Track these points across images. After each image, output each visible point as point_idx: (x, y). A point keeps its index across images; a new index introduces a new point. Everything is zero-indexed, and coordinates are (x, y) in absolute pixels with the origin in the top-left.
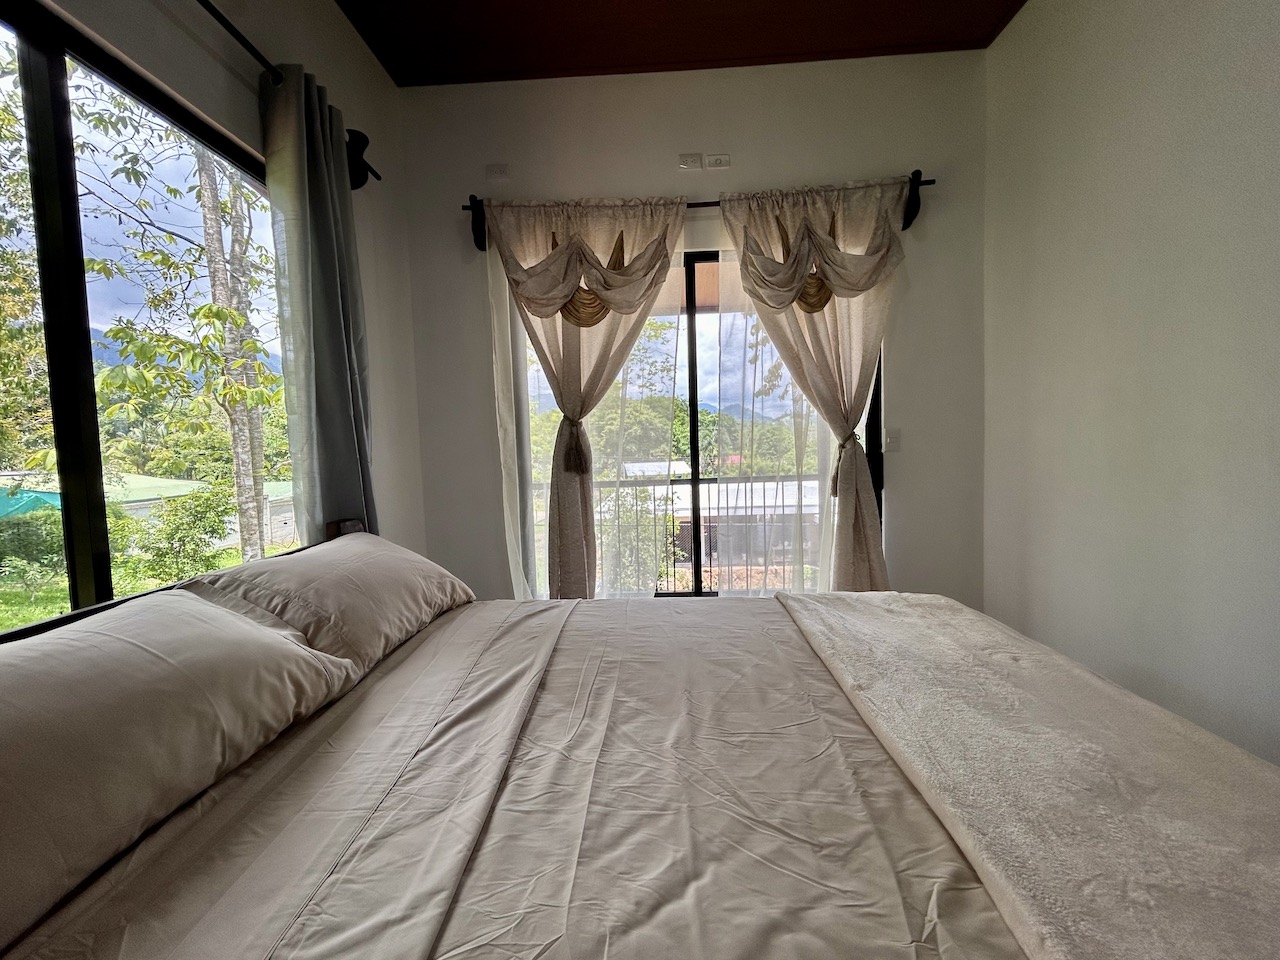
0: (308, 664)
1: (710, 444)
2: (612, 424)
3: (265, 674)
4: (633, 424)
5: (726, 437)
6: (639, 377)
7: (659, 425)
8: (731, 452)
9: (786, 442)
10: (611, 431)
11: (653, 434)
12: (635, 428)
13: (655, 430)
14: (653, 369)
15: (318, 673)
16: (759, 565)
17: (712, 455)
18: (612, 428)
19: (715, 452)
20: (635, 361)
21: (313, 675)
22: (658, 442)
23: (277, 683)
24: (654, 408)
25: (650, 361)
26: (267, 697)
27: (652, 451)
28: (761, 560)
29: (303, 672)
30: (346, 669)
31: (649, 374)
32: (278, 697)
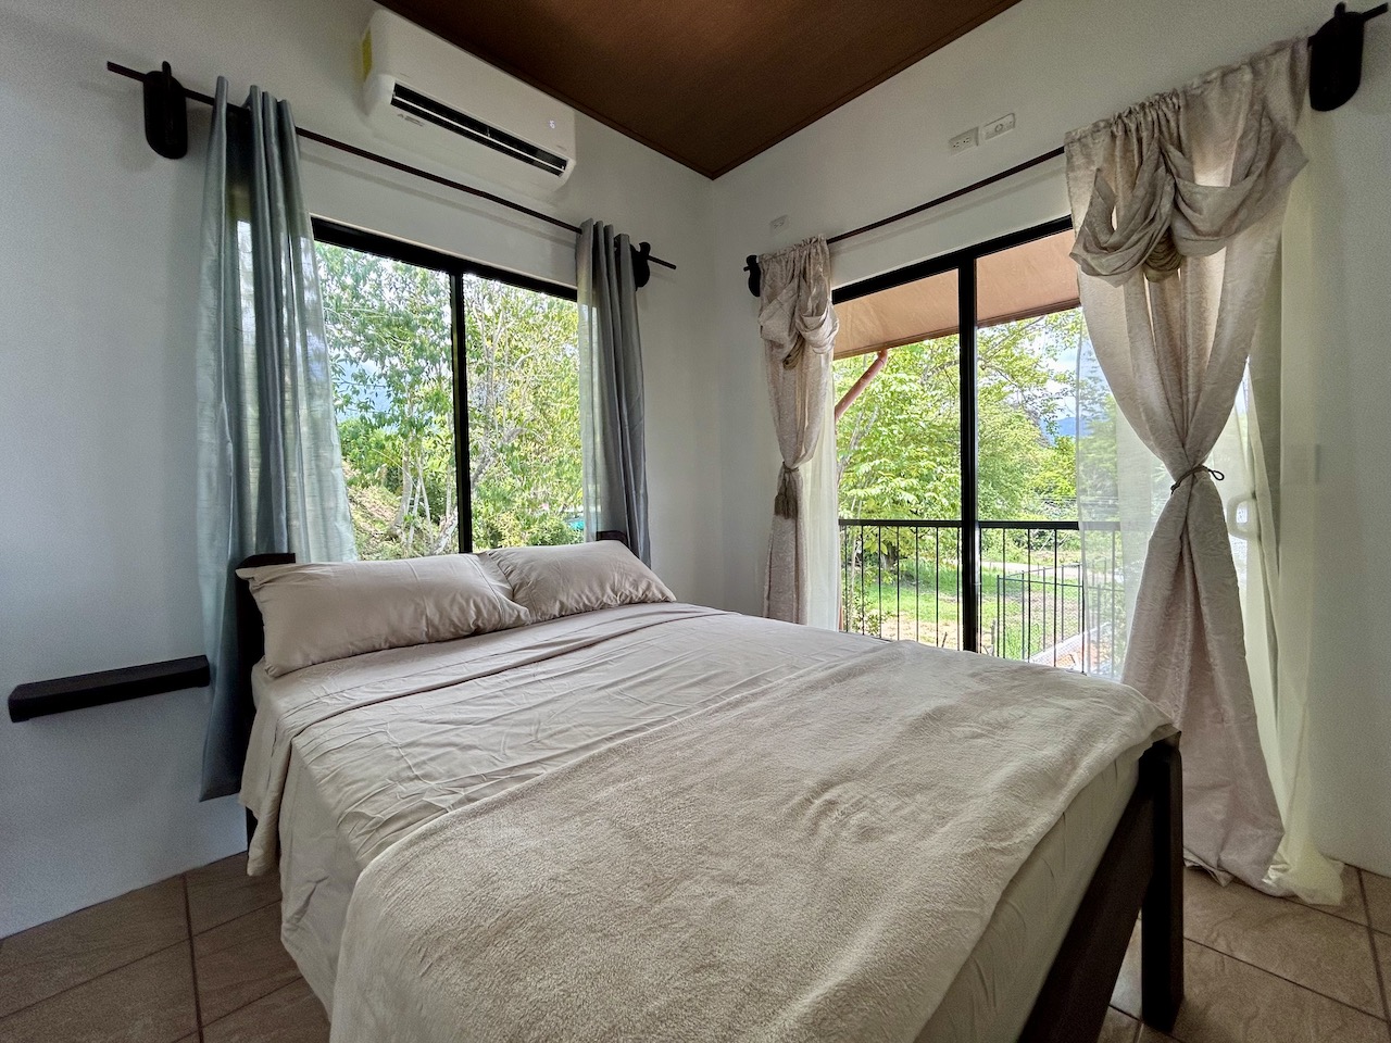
0: (490, 601)
3: (459, 598)
15: (495, 607)
21: (491, 608)
23: (464, 603)
26: (456, 608)
29: (484, 604)
30: (519, 612)
32: (463, 611)
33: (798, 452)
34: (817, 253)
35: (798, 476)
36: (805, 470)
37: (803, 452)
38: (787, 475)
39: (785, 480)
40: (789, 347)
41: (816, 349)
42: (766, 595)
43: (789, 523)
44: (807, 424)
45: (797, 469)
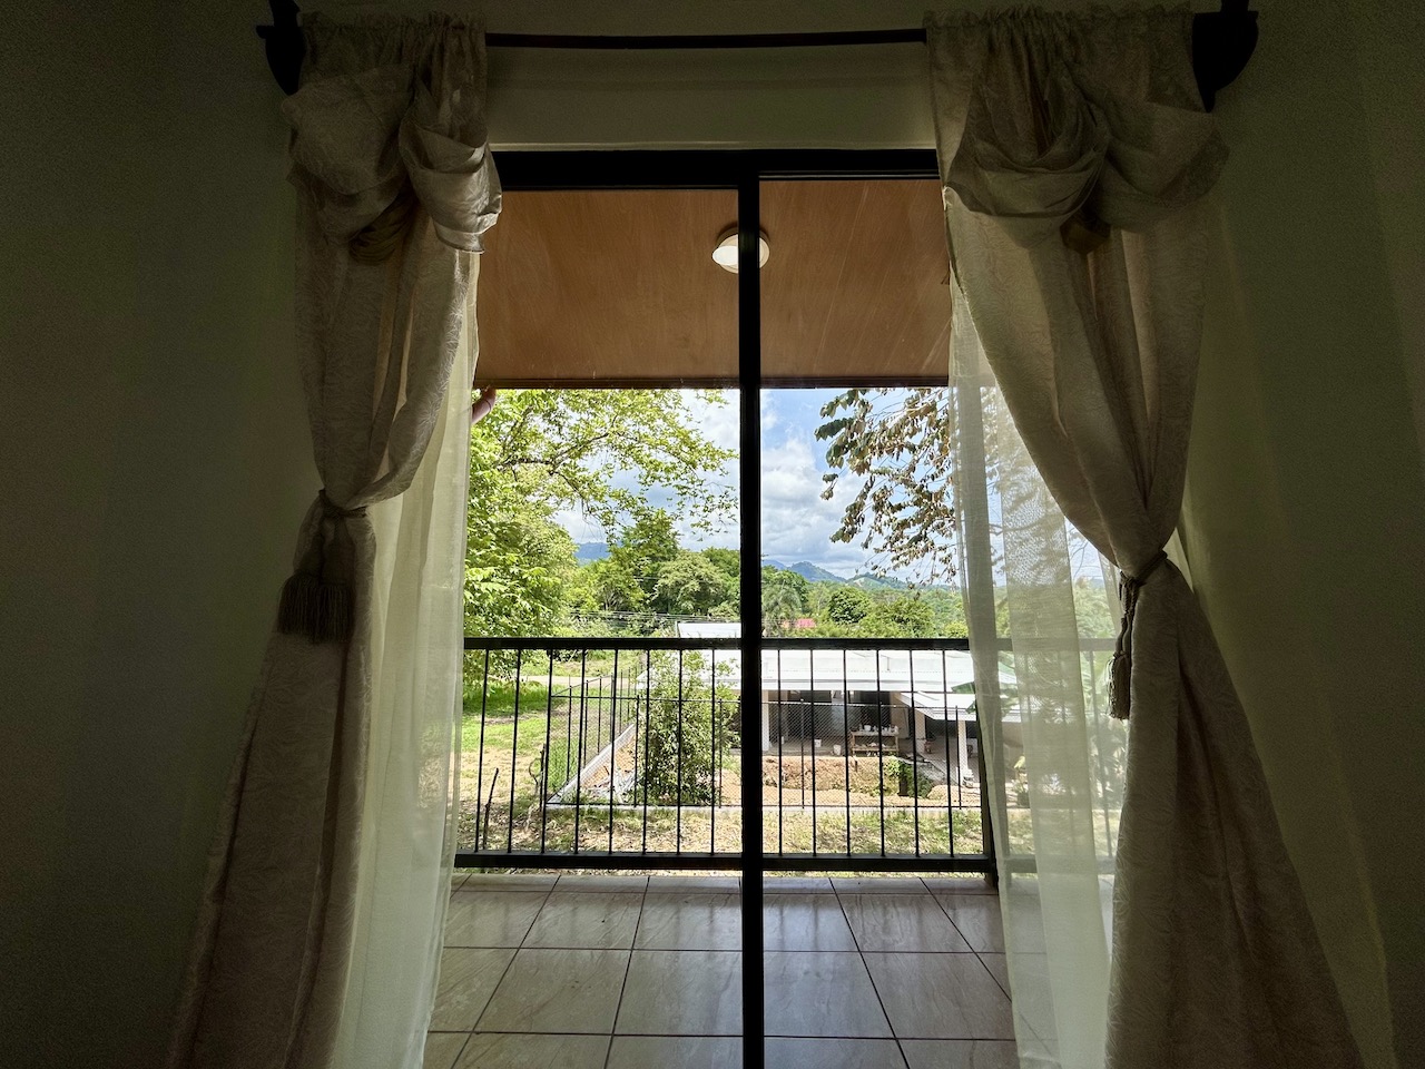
1: (776, 604)
2: (666, 577)
4: (690, 578)
5: (796, 596)
6: (692, 513)
7: (721, 581)
8: (800, 615)
9: (862, 606)
10: (665, 586)
11: (712, 591)
12: (692, 583)
13: (716, 586)
14: (709, 505)
16: (835, 755)
17: (779, 616)
18: (666, 582)
19: (783, 614)
20: (688, 495)
22: (717, 601)
24: (714, 561)
25: (706, 495)
27: (710, 611)
28: (838, 748)
31: (705, 511)
33: (370, 466)
34: (461, 53)
35: (365, 528)
36: (387, 517)
37: (384, 469)
38: (329, 526)
39: (321, 535)
40: (374, 205)
41: (445, 231)
42: (211, 886)
43: (322, 658)
44: (402, 400)
45: (360, 513)
